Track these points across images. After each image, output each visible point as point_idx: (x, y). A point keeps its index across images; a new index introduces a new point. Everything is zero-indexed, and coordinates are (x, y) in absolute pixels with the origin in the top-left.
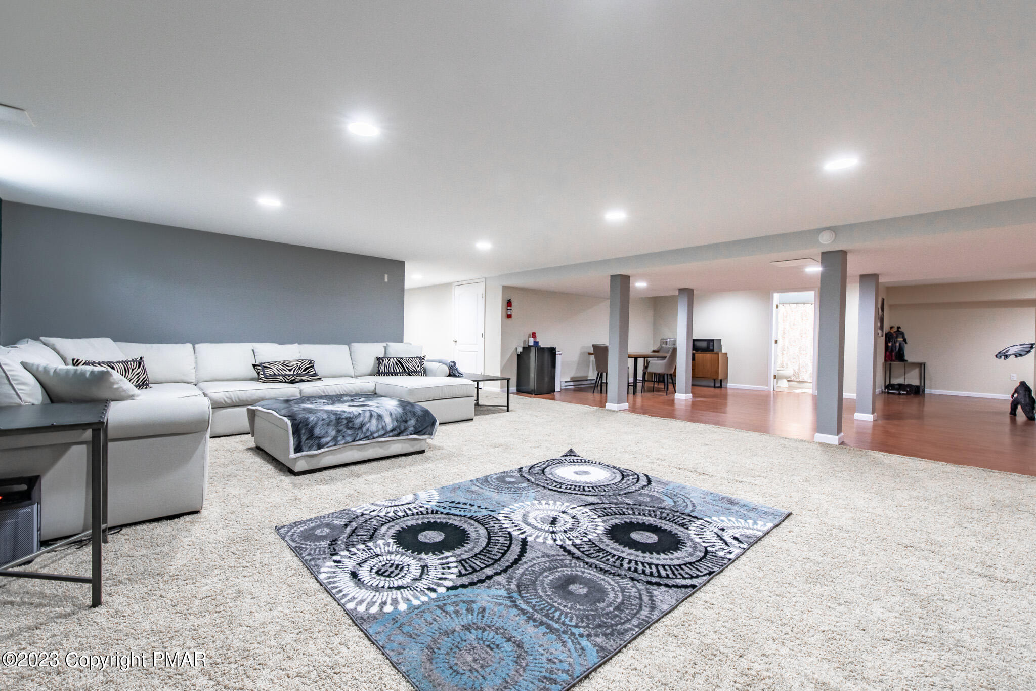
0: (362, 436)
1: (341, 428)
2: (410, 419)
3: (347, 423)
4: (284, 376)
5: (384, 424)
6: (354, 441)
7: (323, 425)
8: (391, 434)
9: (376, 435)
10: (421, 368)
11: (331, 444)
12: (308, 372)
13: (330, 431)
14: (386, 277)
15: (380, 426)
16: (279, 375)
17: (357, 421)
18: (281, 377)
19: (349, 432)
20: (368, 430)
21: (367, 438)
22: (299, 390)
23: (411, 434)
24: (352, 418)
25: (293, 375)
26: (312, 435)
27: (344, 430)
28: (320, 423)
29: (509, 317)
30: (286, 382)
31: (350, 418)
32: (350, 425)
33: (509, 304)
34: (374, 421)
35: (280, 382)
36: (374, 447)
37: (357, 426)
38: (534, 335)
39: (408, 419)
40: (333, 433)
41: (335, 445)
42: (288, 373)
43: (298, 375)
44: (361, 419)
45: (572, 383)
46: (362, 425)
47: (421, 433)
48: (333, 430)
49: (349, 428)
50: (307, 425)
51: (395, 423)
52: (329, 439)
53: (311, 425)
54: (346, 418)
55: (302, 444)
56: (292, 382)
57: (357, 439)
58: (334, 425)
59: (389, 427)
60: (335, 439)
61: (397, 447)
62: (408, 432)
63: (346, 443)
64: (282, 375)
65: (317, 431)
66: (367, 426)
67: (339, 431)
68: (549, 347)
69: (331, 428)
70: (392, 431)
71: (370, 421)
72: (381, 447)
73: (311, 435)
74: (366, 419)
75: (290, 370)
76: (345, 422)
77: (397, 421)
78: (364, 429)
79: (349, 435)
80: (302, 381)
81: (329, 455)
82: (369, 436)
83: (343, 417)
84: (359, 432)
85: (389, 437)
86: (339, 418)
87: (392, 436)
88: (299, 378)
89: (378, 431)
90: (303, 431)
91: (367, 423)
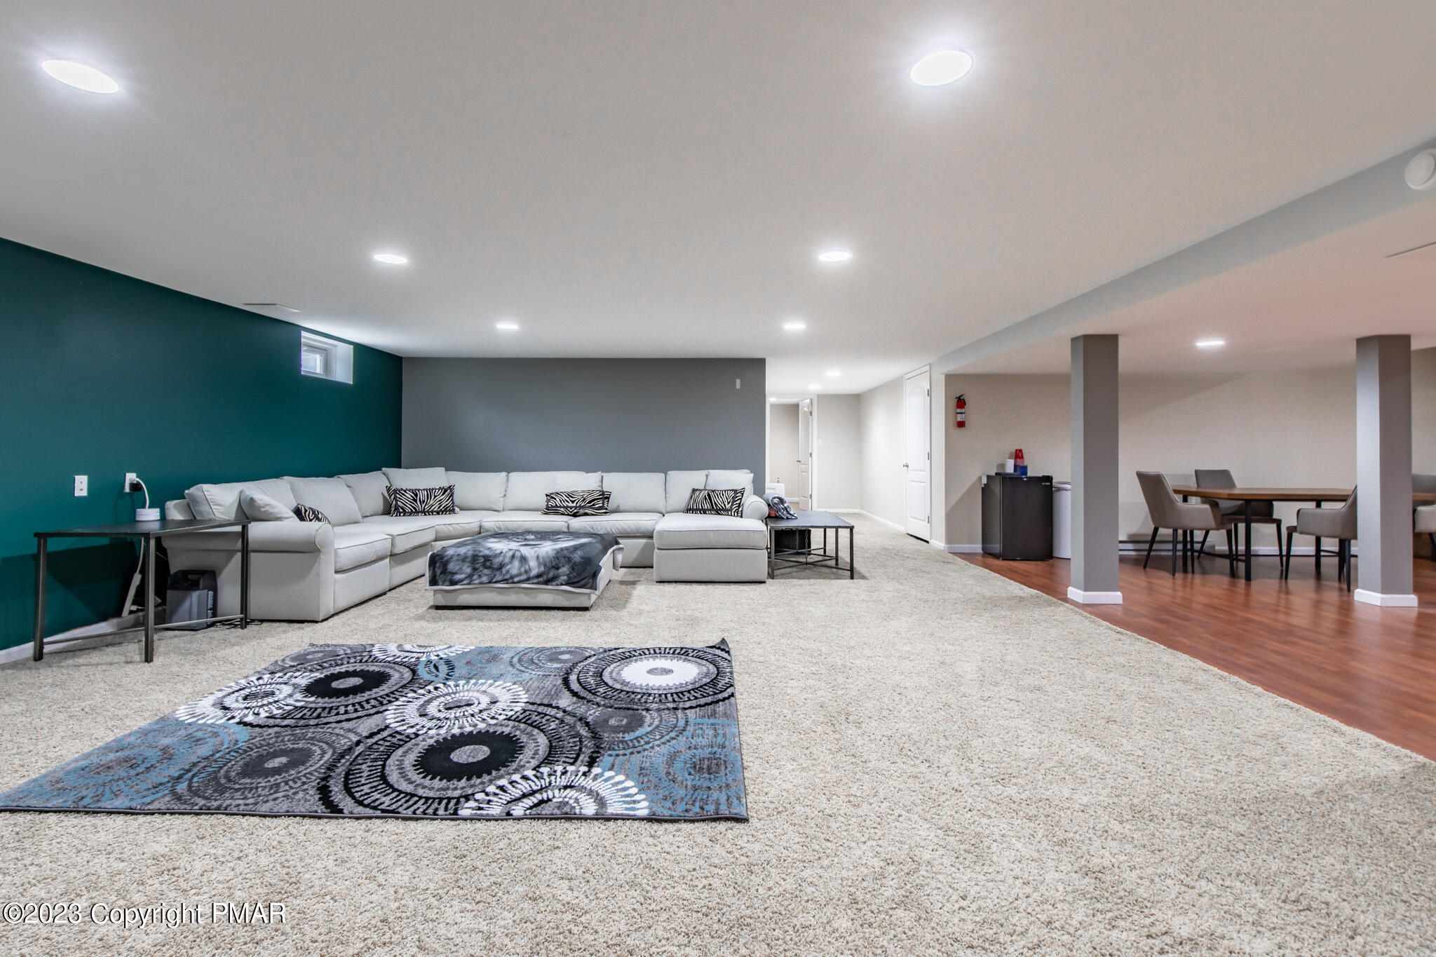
0: (500, 578)
1: (477, 566)
2: (563, 566)
3: (484, 561)
4: (566, 508)
5: (527, 567)
6: (490, 582)
7: (458, 560)
8: (536, 581)
9: (516, 580)
10: (732, 505)
11: (465, 582)
12: (594, 505)
13: (464, 568)
14: (738, 382)
15: (523, 570)
16: (560, 507)
17: (497, 561)
18: (562, 509)
19: (486, 571)
20: (508, 572)
21: (505, 581)
22: (566, 525)
23: (562, 584)
24: (490, 556)
25: (576, 507)
26: (446, 569)
27: (481, 569)
28: (455, 558)
29: (961, 424)
30: (568, 515)
31: (488, 556)
32: (488, 564)
33: (961, 403)
34: (516, 563)
35: (563, 514)
36: (517, 593)
37: (495, 566)
38: (1018, 455)
39: (560, 565)
40: (469, 570)
41: (469, 584)
42: (571, 504)
43: (581, 507)
44: (501, 559)
45: (1130, 546)
46: (501, 566)
47: (576, 585)
48: (469, 567)
49: (486, 568)
50: (442, 558)
51: (542, 569)
52: (463, 576)
53: (445, 559)
54: (484, 556)
55: (437, 577)
56: (575, 515)
57: (494, 580)
58: (469, 562)
59: (534, 572)
60: (470, 576)
61: (545, 598)
62: (558, 582)
63: (481, 583)
64: (564, 507)
65: (451, 567)
66: (508, 567)
67: (475, 569)
68: (1041, 475)
69: (467, 565)
70: (538, 576)
71: (511, 562)
72: (526, 595)
73: (444, 571)
74: (507, 560)
75: (573, 502)
76: (482, 560)
77: (545, 565)
78: (504, 570)
79: (486, 575)
80: (586, 514)
81: (466, 593)
82: (509, 580)
83: (481, 554)
84: (498, 573)
85: (533, 583)
86: (476, 555)
87: (537, 583)
88: (582, 511)
89: (520, 575)
90: (438, 565)
91: (507, 564)
